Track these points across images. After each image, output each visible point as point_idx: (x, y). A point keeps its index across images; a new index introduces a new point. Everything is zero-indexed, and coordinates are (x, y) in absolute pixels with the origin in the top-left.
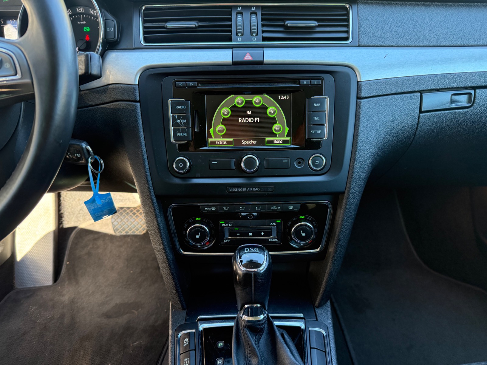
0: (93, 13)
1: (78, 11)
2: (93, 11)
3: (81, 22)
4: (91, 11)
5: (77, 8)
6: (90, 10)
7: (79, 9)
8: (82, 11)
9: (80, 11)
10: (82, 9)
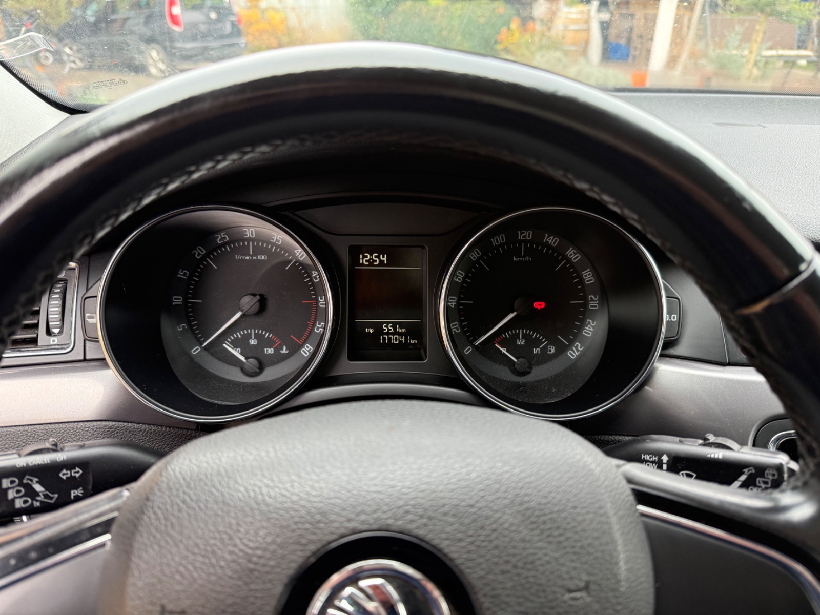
0: (550, 241)
1: (521, 237)
2: (552, 237)
3: (521, 259)
4: (547, 238)
5: (519, 232)
6: (547, 235)
7: (521, 233)
8: (529, 237)
9: (525, 236)
10: (529, 233)
